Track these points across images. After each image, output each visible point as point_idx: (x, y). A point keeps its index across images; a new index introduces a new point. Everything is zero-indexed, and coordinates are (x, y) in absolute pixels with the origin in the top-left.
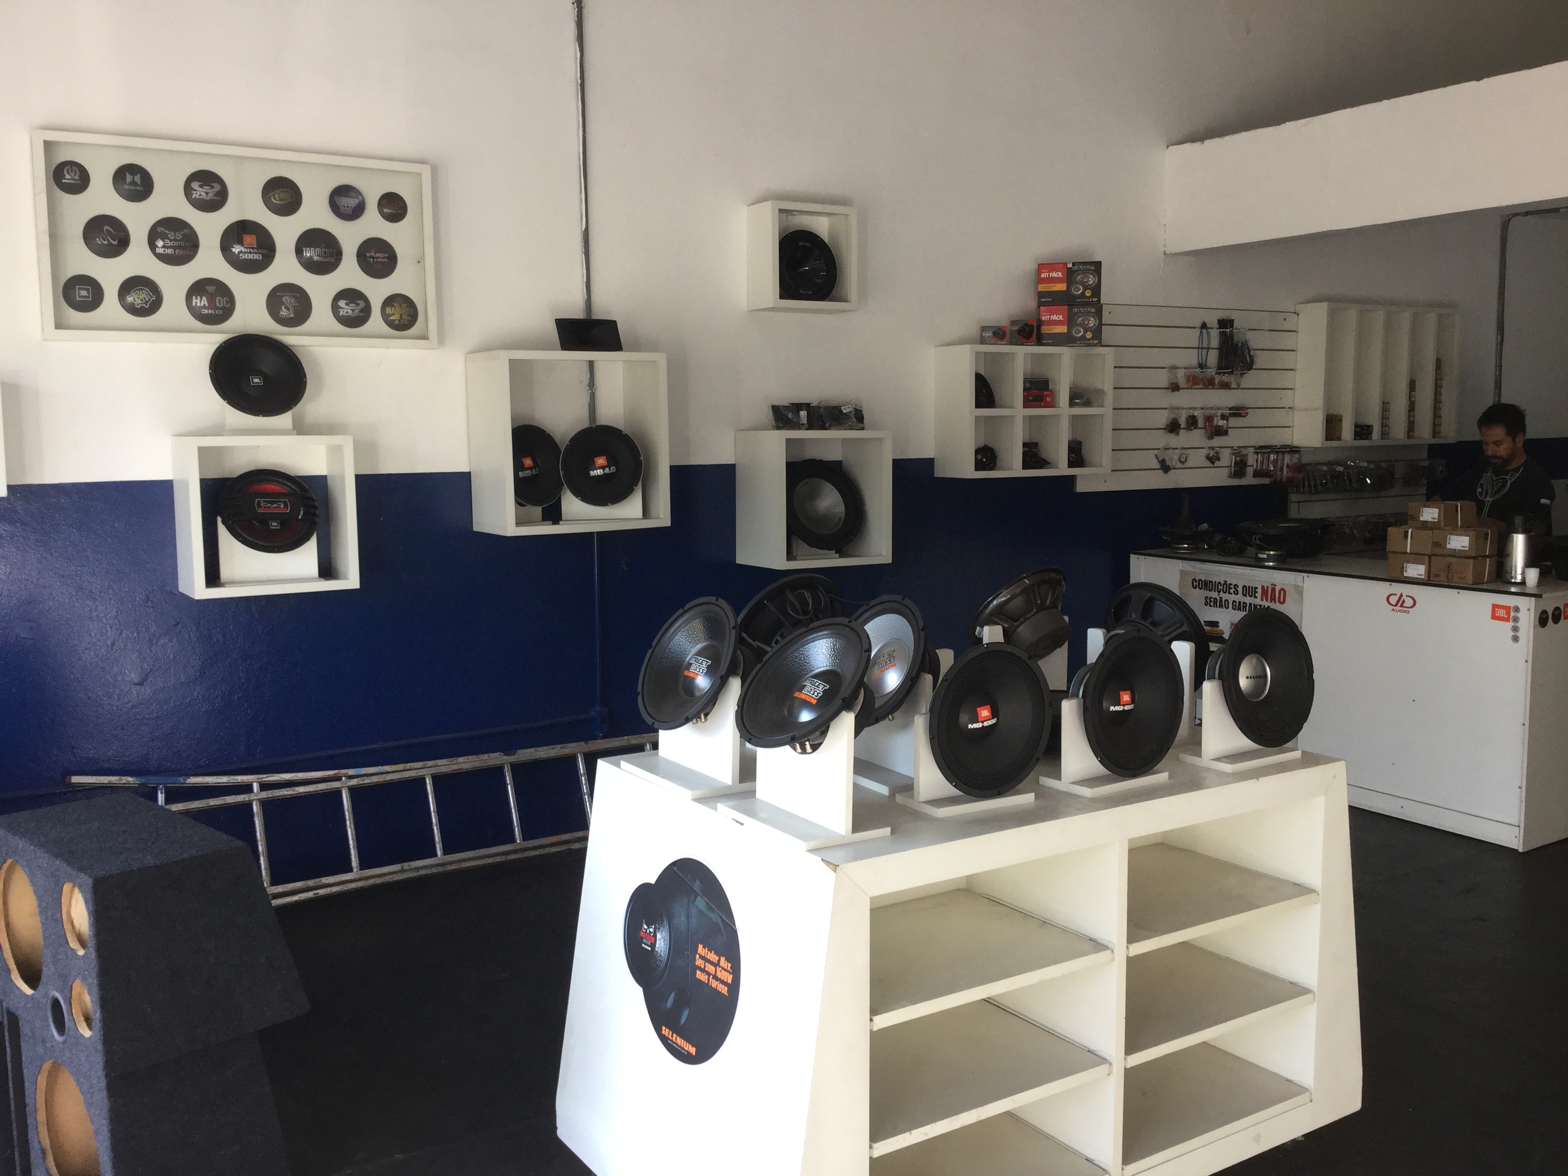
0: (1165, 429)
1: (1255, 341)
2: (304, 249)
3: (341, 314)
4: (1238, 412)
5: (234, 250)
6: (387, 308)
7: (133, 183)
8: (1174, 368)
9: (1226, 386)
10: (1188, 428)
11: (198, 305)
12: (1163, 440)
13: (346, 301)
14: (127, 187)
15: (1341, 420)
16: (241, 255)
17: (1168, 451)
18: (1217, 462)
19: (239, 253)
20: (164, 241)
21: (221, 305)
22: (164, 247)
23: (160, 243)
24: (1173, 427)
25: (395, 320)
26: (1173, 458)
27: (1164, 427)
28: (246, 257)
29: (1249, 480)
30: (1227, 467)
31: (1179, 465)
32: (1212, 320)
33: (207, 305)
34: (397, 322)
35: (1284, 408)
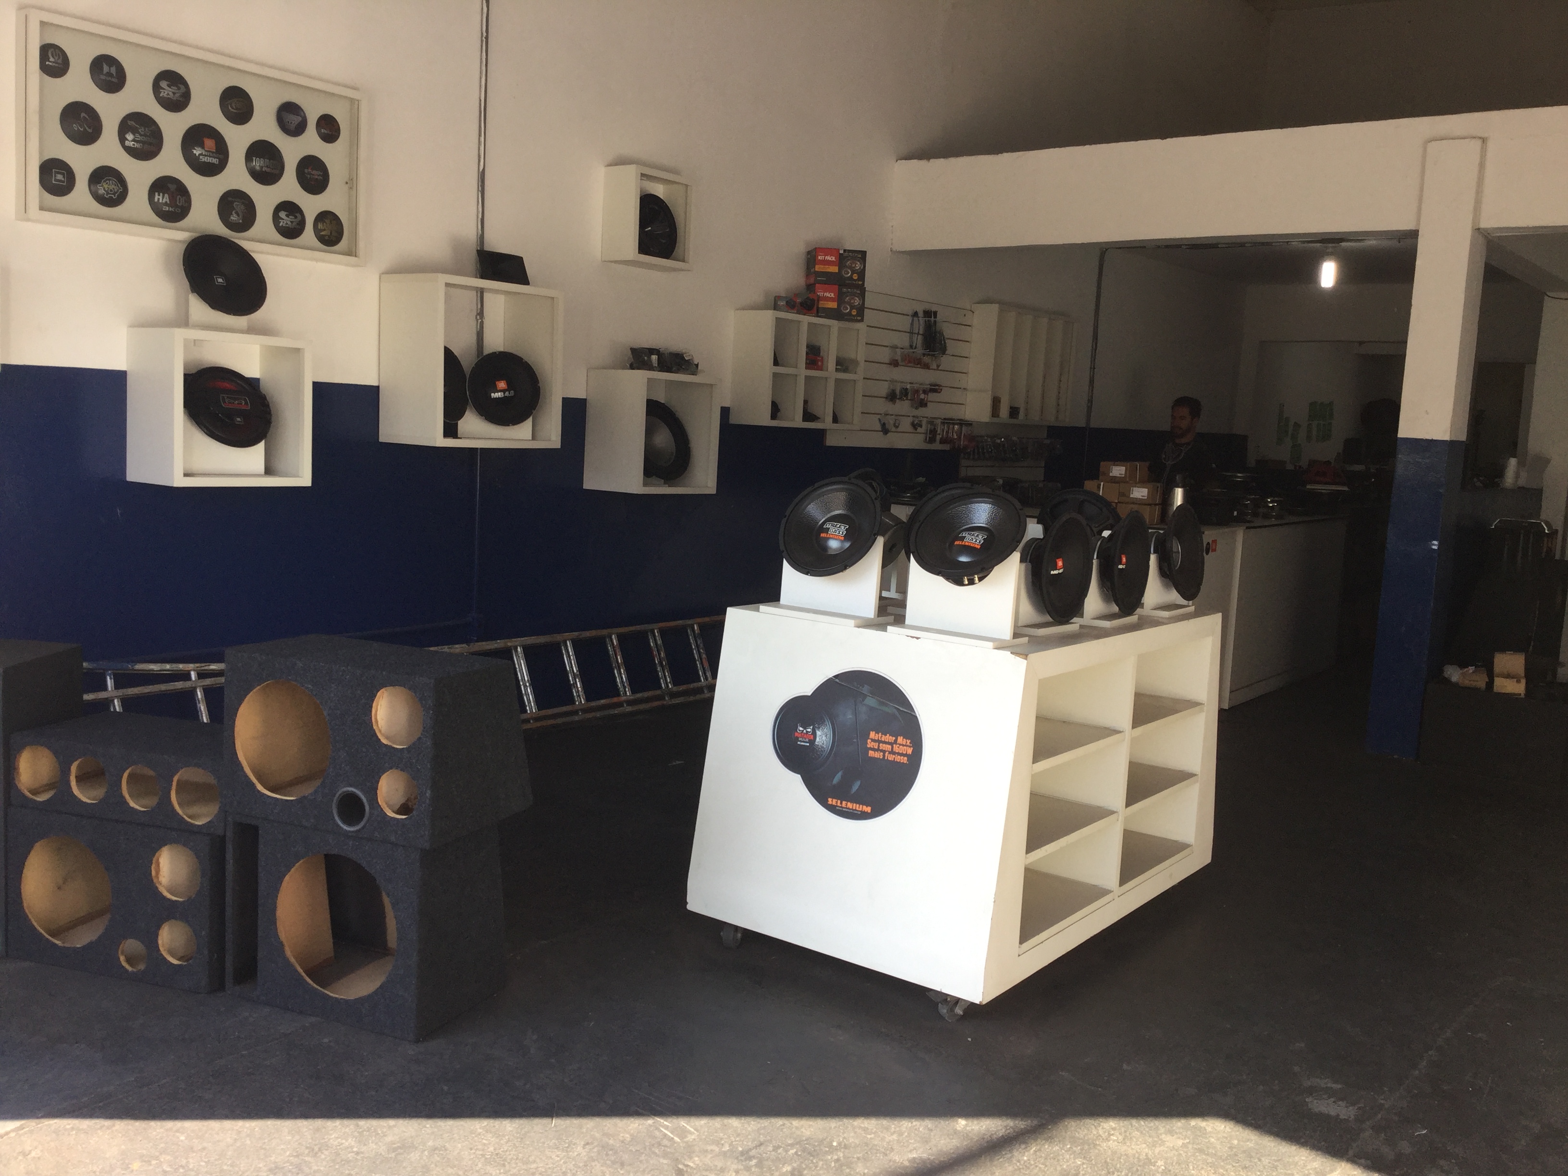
0: (886, 398)
1: (948, 331)
2: (254, 158)
3: (281, 225)
4: (935, 388)
5: (195, 152)
6: (319, 223)
7: (109, 74)
8: (894, 347)
9: (927, 367)
10: (901, 399)
11: (161, 201)
12: (882, 406)
13: (287, 213)
14: (103, 77)
15: (1000, 402)
16: (201, 157)
17: (888, 417)
18: (919, 428)
19: (200, 155)
20: (134, 135)
21: (181, 204)
22: (134, 140)
23: (130, 137)
24: (892, 397)
25: (326, 235)
26: (890, 421)
27: (885, 396)
28: (206, 161)
29: (937, 446)
30: (923, 433)
31: (894, 429)
32: (920, 310)
33: (168, 202)
34: (327, 238)
35: (960, 388)
